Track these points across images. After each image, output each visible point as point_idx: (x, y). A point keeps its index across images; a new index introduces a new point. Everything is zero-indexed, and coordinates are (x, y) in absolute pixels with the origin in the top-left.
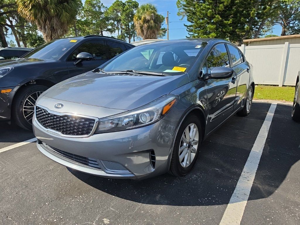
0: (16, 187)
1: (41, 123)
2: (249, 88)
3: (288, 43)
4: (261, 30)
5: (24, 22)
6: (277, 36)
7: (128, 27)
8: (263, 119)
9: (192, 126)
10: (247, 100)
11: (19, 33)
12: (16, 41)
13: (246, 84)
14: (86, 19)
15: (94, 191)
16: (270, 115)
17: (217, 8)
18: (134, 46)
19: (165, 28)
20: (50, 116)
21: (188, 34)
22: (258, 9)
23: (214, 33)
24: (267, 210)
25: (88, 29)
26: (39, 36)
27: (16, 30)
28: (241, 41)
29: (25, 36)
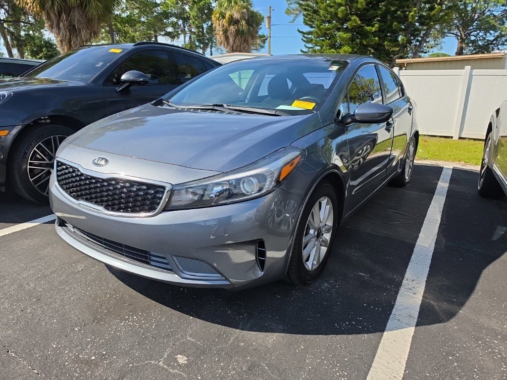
0: (19, 300)
1: (66, 190)
2: (411, 139)
3: (470, 67)
4: (425, 44)
5: (20, 14)
6: (450, 56)
7: (201, 30)
8: (432, 191)
9: (324, 201)
10: (407, 160)
11: (12, 34)
12: (5, 47)
13: (405, 134)
14: (129, 13)
15: (157, 308)
16: (443, 185)
17: (355, 5)
19: (264, 35)
20: (83, 178)
21: (305, 45)
22: (421, 9)
23: (349, 46)
24: (448, 343)
25: (132, 31)
26: (46, 40)
27: (7, 28)
28: (392, 61)
29: (22, 39)
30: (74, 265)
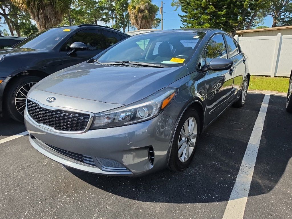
0: (7, 185)
1: (32, 117)
2: (245, 79)
3: (281, 34)
4: (253, 21)
5: (17, 10)
6: (268, 28)
7: (122, 16)
8: (258, 110)
9: (191, 120)
10: (243, 91)
11: (13, 22)
12: (9, 30)
13: (242, 75)
14: (80, 8)
15: (90, 188)
16: (265, 105)
18: (129, 36)
19: (159, 18)
20: (42, 110)
21: (183, 24)
23: (208, 23)
24: (268, 207)
25: (82, 19)
26: (33, 25)
27: (10, 19)
28: (234, 31)
29: (19, 25)
30: (41, 161)
